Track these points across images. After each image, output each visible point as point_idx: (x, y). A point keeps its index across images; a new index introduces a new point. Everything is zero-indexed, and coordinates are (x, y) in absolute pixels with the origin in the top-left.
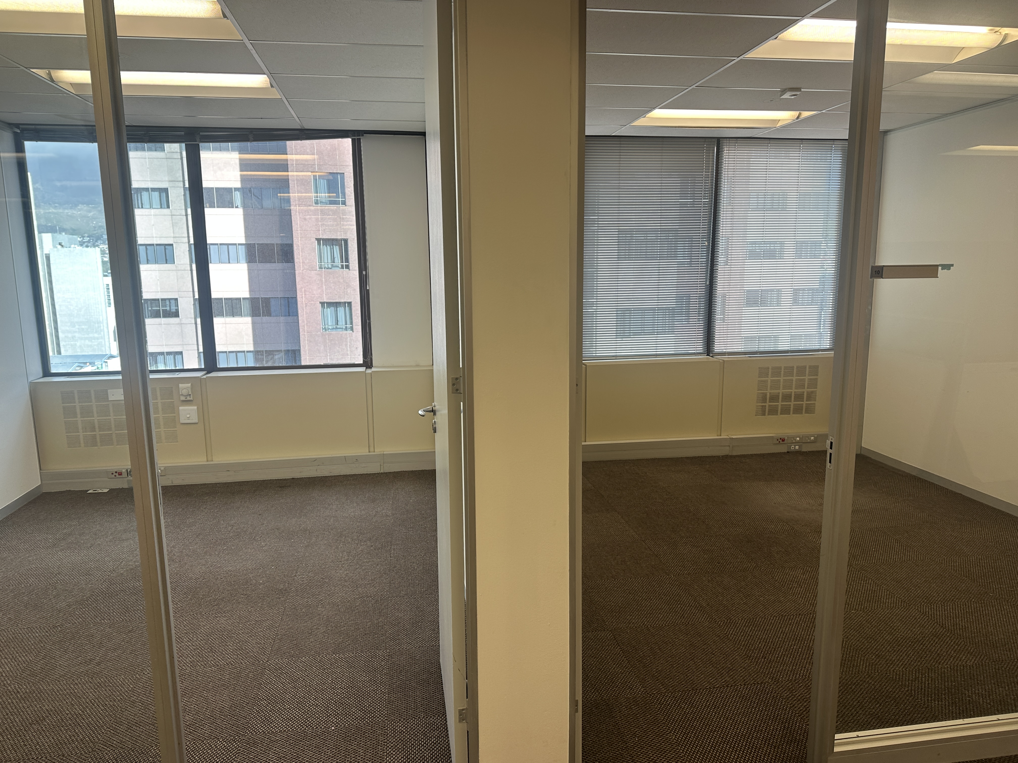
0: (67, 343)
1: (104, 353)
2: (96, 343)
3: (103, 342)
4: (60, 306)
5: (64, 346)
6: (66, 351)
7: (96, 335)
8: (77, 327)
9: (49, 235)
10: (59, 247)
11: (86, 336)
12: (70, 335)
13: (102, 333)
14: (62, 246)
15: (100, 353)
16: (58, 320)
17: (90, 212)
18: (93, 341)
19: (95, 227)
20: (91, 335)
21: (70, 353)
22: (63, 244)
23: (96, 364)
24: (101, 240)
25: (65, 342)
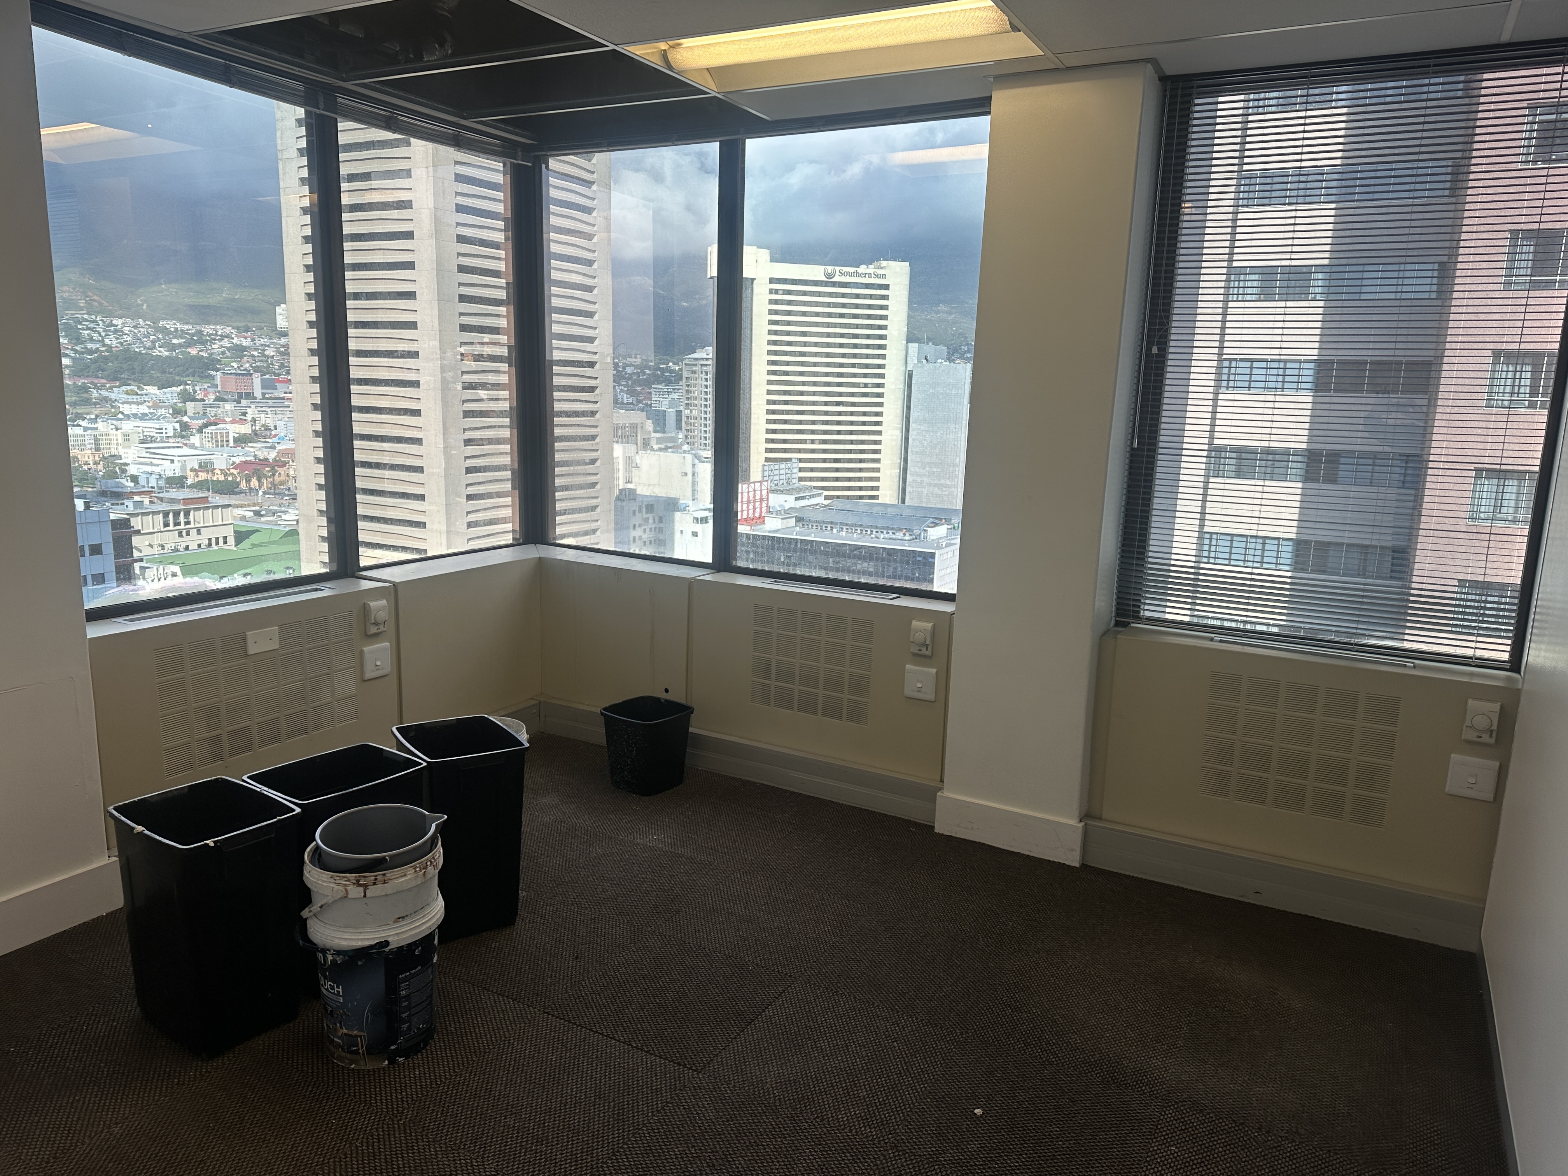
0: (914, 489)
1: (954, 508)
2: (946, 493)
3: (956, 492)
4: (913, 440)
5: (910, 492)
6: (911, 499)
7: (948, 482)
8: (927, 469)
9: (916, 345)
10: (925, 361)
11: (936, 482)
12: (919, 479)
13: (956, 480)
14: (927, 360)
15: (950, 507)
16: (909, 458)
17: (950, 313)
18: (944, 489)
19: (953, 335)
20: (942, 482)
21: (914, 503)
22: (928, 358)
23: (953, 521)
24: (958, 353)
25: (913, 487)
